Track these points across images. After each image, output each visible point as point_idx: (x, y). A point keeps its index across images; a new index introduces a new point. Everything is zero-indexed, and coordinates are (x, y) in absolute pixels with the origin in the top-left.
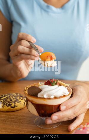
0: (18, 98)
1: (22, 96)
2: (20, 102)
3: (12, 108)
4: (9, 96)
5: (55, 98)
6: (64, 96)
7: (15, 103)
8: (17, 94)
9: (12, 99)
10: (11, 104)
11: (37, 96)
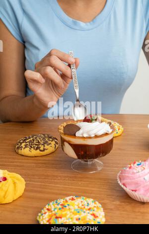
0: (47, 140)
1: (51, 138)
2: (50, 144)
3: (41, 152)
4: (36, 138)
5: (96, 137)
6: (107, 134)
7: (44, 146)
8: (44, 135)
9: (39, 140)
10: (40, 147)
11: (75, 135)
